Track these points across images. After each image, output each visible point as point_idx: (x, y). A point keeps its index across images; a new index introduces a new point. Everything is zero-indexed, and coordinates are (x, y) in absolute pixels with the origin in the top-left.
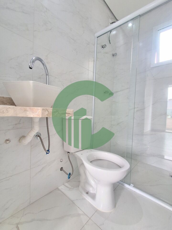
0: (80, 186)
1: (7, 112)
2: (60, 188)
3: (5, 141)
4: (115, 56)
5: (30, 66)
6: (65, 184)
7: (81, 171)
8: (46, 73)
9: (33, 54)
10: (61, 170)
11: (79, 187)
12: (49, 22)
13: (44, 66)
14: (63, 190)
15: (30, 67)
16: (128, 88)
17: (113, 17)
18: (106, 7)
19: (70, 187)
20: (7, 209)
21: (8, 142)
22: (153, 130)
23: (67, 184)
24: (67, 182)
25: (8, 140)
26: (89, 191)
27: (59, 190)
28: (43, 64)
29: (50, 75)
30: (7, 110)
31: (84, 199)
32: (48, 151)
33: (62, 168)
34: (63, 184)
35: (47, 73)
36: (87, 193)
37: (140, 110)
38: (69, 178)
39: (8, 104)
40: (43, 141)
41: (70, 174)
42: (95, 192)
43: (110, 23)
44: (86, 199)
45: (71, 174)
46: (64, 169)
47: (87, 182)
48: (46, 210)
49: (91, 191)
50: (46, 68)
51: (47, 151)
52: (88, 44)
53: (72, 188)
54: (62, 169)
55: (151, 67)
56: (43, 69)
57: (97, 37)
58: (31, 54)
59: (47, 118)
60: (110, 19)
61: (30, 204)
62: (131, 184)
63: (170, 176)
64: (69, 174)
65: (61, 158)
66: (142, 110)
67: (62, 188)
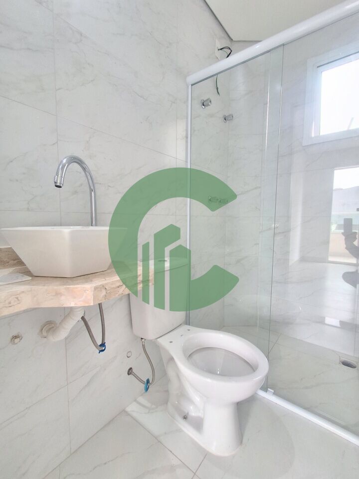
0: (169, 404)
1: (19, 302)
2: (129, 409)
3: (12, 339)
4: (229, 120)
5: (55, 183)
6: (138, 400)
7: (171, 373)
8: (90, 186)
9: (57, 142)
10: (129, 374)
11: (167, 403)
12: (89, 64)
13: (86, 174)
14: (135, 415)
15: (58, 184)
16: (256, 188)
17: (222, 34)
18: (207, 14)
19: (148, 405)
20: (24, 474)
21: (17, 340)
22: (303, 259)
23: (141, 400)
24: (142, 395)
25: (16, 337)
26: (188, 413)
27: (127, 414)
28: (84, 169)
29: (98, 183)
30: (17, 298)
31: (180, 431)
32: (103, 345)
33: (131, 369)
34: (135, 400)
35: (92, 188)
36: (185, 418)
37: (283, 233)
38: (147, 389)
39: (12, 261)
40: (90, 324)
41: (148, 381)
42: (200, 414)
43: (217, 50)
44: (183, 431)
45: (150, 382)
46: (134, 370)
47: (183, 395)
48: (105, 464)
49: (193, 412)
50: (89, 178)
51: (101, 345)
52: (174, 103)
53: (154, 406)
54: (130, 371)
55: (305, 144)
56: (80, 173)
57: (192, 85)
58: (54, 144)
59: (100, 305)
60: (217, 41)
61: (71, 454)
62: (269, 389)
63: (340, 363)
64: (145, 380)
65: (129, 350)
66: (286, 233)
67: (132, 408)
